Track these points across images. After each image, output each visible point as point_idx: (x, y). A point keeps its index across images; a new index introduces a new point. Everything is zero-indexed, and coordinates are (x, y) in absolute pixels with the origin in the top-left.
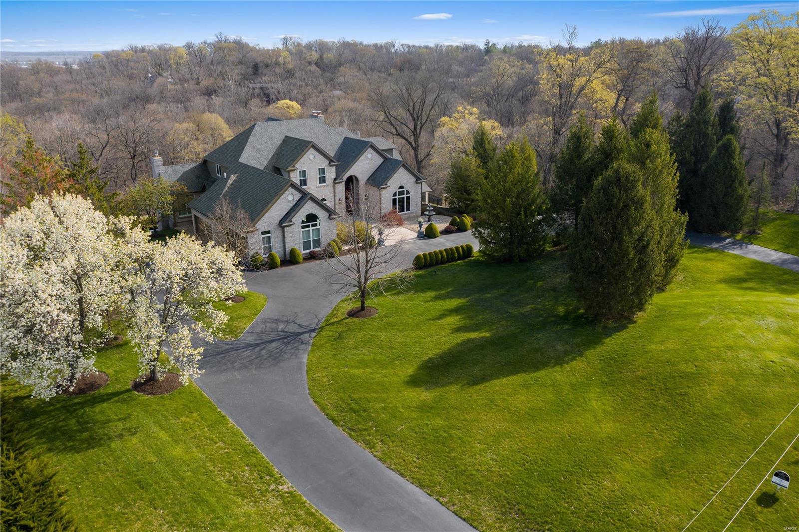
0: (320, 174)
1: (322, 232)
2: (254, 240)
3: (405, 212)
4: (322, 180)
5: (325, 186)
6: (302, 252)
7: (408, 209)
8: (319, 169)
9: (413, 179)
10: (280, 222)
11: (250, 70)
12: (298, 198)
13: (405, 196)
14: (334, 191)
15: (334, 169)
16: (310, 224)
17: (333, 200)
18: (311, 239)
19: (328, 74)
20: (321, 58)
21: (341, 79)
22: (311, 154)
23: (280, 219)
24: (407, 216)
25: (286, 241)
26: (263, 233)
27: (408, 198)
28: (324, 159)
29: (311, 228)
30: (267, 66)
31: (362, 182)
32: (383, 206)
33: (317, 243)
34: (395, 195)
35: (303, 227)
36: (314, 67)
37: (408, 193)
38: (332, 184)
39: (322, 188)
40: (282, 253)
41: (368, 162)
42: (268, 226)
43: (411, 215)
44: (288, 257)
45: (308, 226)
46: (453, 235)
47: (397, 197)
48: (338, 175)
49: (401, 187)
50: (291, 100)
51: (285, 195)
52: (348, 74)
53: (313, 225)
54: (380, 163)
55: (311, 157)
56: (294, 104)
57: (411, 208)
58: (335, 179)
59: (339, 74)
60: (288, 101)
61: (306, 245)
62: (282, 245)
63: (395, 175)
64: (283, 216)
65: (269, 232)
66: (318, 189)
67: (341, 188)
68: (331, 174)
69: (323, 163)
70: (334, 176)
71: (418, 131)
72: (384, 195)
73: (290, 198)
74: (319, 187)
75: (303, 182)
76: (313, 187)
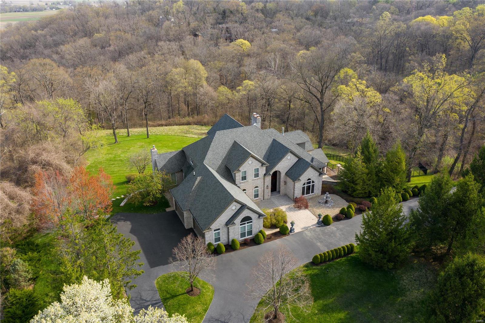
0: (255, 171)
1: (253, 227)
2: (209, 235)
3: (311, 194)
4: (257, 175)
5: (258, 179)
6: (239, 239)
7: (313, 192)
8: (255, 169)
9: (318, 174)
10: (226, 223)
11: (220, 16)
12: (239, 208)
13: (311, 184)
14: (264, 181)
15: (264, 168)
16: (246, 222)
17: (263, 186)
18: (246, 231)
20: (265, 6)
21: (277, 23)
22: (250, 161)
23: (226, 221)
24: (311, 196)
25: (230, 234)
26: (215, 230)
27: (313, 186)
28: (259, 163)
29: (246, 225)
30: (231, 12)
31: (283, 175)
32: (296, 192)
33: (250, 233)
34: (304, 184)
35: (241, 225)
37: (313, 182)
38: (263, 177)
39: (256, 181)
40: (227, 240)
41: (287, 161)
42: (218, 226)
43: (315, 196)
44: (230, 243)
45: (245, 224)
46: (342, 222)
47: (306, 185)
48: (268, 171)
49: (309, 179)
50: (245, 39)
52: (282, 19)
53: (248, 223)
54: (296, 161)
55: (250, 162)
56: (246, 42)
57: (315, 191)
58: (265, 175)
59: (276, 19)
60: (242, 40)
61: (243, 235)
62: (226, 236)
63: (305, 173)
64: (228, 219)
65: (219, 229)
66: (254, 181)
67: (269, 179)
68: (262, 171)
69: (258, 165)
70: (264, 172)
71: (324, 92)
72: (296, 186)
73: (234, 208)
74: (254, 180)
75: (244, 178)
76: (250, 181)
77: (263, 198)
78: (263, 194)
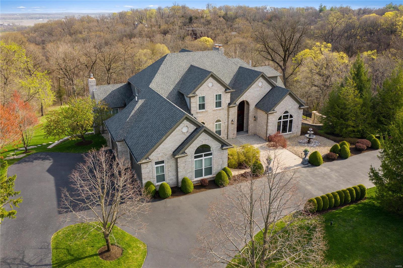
0: (216, 99)
1: (214, 161)
2: (147, 170)
3: (288, 133)
4: (219, 104)
5: (220, 110)
6: (193, 179)
7: (290, 130)
8: (216, 95)
9: (297, 105)
10: (174, 152)
11: (187, 21)
12: (193, 130)
13: (289, 119)
14: (228, 114)
15: (229, 95)
16: (203, 154)
17: (227, 121)
18: (203, 168)
19: (229, 23)
20: (226, 14)
21: (236, 26)
22: (210, 83)
23: (174, 150)
24: (289, 136)
25: (179, 171)
26: (157, 163)
27: (291, 121)
28: (221, 87)
29: (203, 158)
30: (197, 18)
31: (252, 107)
32: (269, 128)
33: (209, 171)
34: (280, 119)
35: (196, 157)
36: (222, 19)
37: (291, 116)
38: (227, 108)
39: (218, 111)
40: (174, 180)
41: (258, 89)
42: (162, 157)
43: (292, 135)
44: (180, 185)
45: (201, 156)
46: (335, 162)
47: (282, 120)
48: (232, 100)
49: (286, 112)
50: (208, 37)
51: (179, 128)
52: (240, 23)
53: (206, 155)
54: (269, 90)
55: (210, 85)
56: (209, 39)
57: (293, 129)
58: (229, 104)
59: (235, 23)
60: (206, 38)
61: (198, 173)
62: (174, 173)
63: (282, 102)
64: (177, 147)
65: (163, 162)
66: (215, 112)
67: (234, 111)
68: (226, 99)
69: (220, 90)
70: (228, 101)
72: (270, 119)
73: (185, 130)
74: (215, 110)
75: (202, 106)
76: (210, 111)
77: (227, 136)
78: (226, 131)
